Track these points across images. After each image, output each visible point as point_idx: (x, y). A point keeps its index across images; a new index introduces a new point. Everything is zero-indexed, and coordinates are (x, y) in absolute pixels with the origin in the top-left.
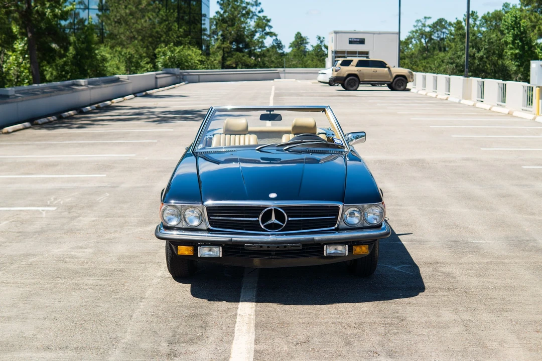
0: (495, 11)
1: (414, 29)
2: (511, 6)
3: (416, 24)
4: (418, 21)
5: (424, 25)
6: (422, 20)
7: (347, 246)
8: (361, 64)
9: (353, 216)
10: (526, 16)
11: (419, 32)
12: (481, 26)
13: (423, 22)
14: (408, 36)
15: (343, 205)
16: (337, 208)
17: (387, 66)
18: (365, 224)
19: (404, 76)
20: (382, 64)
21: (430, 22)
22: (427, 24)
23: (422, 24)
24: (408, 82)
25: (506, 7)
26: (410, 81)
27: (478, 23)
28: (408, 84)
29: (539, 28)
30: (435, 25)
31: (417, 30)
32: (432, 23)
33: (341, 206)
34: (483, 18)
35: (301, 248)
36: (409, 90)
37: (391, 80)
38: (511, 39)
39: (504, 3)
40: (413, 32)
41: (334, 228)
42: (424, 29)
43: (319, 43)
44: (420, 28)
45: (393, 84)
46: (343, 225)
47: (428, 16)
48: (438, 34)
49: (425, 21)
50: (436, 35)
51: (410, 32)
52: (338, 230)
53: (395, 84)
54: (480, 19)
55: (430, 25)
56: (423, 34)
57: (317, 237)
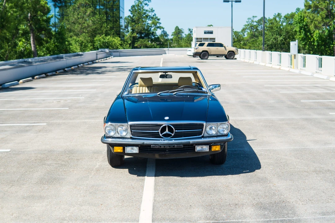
0: (292, 12)
1: (247, 24)
2: (301, 10)
3: (248, 21)
4: (249, 19)
5: (253, 21)
6: (251, 18)
7: (208, 146)
8: (209, 45)
9: (211, 129)
10: (308, 16)
11: (250, 25)
12: (283, 22)
13: (252, 19)
14: (243, 28)
15: (206, 123)
16: (202, 125)
17: (224, 46)
18: (219, 134)
19: (233, 52)
20: (221, 45)
21: (256, 19)
22: (254, 21)
23: (252, 20)
24: (235, 55)
25: (298, 10)
26: (236, 54)
27: (282, 20)
28: (235, 56)
29: (314, 23)
30: (260, 21)
31: (248, 24)
32: (258, 20)
33: (205, 124)
34: (285, 17)
35: (183, 147)
36: (236, 59)
37: (226, 54)
38: (299, 29)
39: (297, 8)
40: (246, 25)
41: (201, 136)
42: (252, 23)
43: (190, 33)
44: (250, 23)
45: (227, 55)
46: (206, 135)
47: (255, 16)
48: (261, 26)
49: (253, 19)
50: (260, 27)
51: (244, 26)
52: (203, 137)
53: (228, 55)
54: (283, 17)
55: (257, 21)
56: (252, 27)
57: (191, 141)
